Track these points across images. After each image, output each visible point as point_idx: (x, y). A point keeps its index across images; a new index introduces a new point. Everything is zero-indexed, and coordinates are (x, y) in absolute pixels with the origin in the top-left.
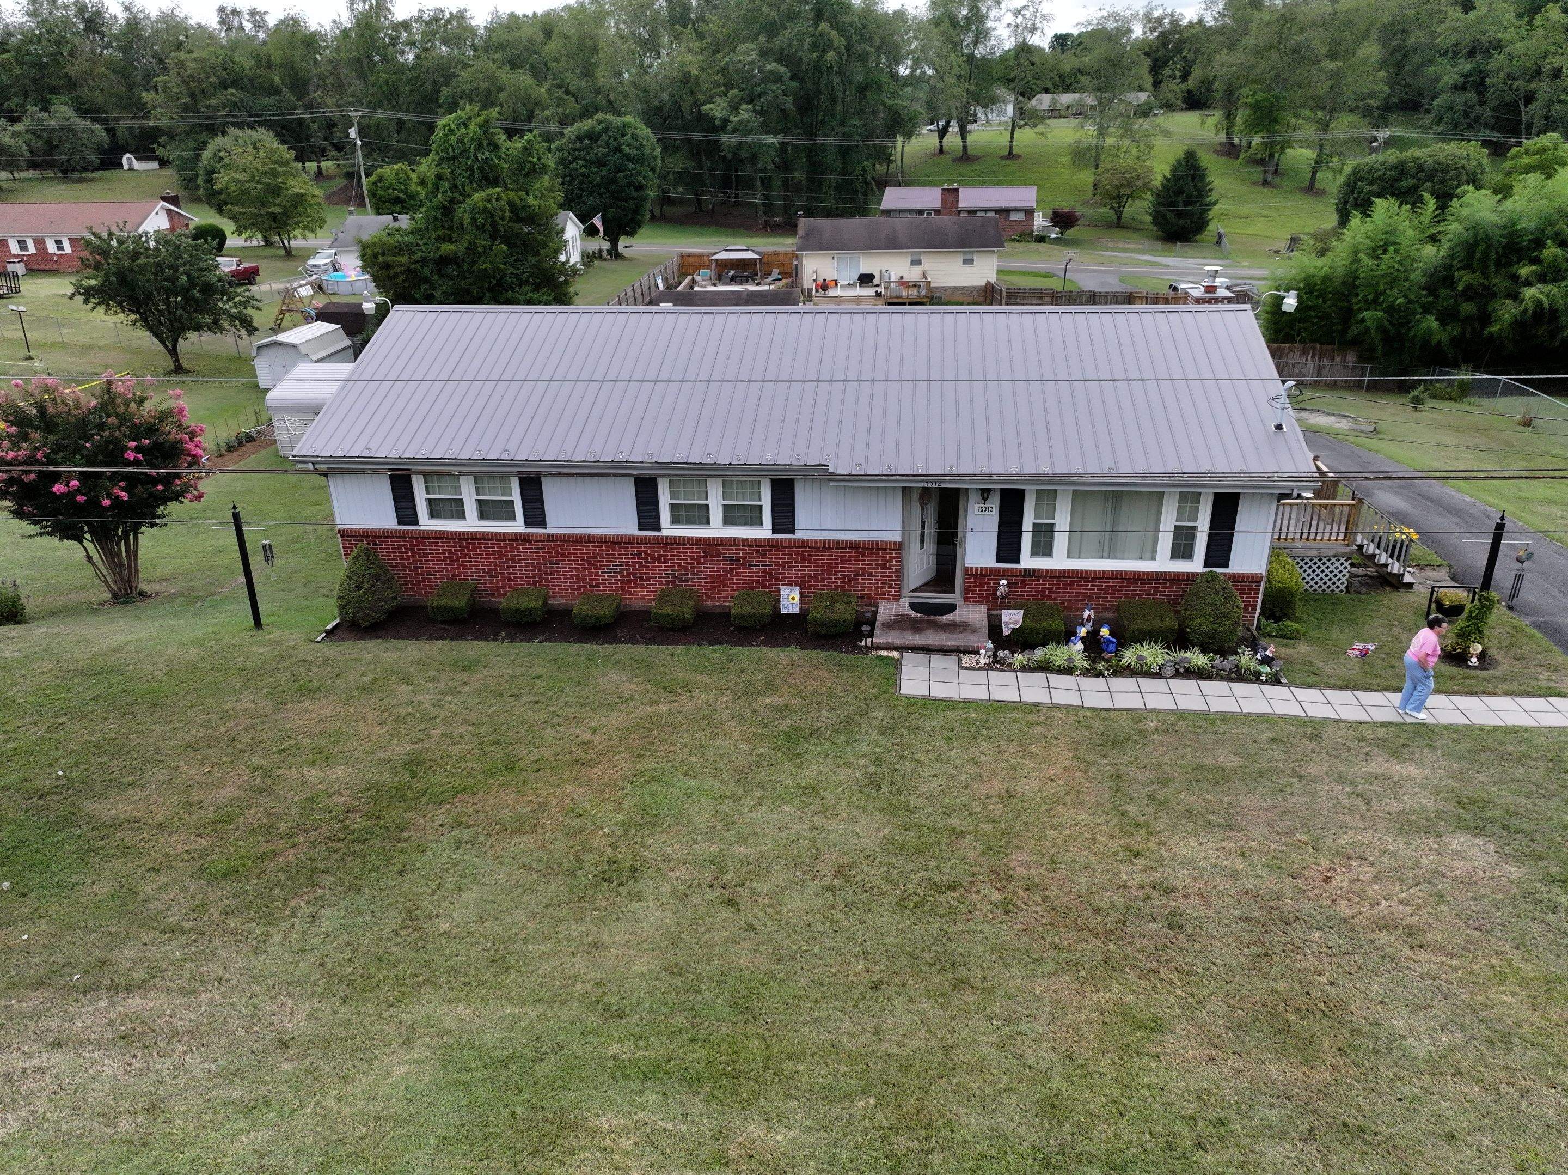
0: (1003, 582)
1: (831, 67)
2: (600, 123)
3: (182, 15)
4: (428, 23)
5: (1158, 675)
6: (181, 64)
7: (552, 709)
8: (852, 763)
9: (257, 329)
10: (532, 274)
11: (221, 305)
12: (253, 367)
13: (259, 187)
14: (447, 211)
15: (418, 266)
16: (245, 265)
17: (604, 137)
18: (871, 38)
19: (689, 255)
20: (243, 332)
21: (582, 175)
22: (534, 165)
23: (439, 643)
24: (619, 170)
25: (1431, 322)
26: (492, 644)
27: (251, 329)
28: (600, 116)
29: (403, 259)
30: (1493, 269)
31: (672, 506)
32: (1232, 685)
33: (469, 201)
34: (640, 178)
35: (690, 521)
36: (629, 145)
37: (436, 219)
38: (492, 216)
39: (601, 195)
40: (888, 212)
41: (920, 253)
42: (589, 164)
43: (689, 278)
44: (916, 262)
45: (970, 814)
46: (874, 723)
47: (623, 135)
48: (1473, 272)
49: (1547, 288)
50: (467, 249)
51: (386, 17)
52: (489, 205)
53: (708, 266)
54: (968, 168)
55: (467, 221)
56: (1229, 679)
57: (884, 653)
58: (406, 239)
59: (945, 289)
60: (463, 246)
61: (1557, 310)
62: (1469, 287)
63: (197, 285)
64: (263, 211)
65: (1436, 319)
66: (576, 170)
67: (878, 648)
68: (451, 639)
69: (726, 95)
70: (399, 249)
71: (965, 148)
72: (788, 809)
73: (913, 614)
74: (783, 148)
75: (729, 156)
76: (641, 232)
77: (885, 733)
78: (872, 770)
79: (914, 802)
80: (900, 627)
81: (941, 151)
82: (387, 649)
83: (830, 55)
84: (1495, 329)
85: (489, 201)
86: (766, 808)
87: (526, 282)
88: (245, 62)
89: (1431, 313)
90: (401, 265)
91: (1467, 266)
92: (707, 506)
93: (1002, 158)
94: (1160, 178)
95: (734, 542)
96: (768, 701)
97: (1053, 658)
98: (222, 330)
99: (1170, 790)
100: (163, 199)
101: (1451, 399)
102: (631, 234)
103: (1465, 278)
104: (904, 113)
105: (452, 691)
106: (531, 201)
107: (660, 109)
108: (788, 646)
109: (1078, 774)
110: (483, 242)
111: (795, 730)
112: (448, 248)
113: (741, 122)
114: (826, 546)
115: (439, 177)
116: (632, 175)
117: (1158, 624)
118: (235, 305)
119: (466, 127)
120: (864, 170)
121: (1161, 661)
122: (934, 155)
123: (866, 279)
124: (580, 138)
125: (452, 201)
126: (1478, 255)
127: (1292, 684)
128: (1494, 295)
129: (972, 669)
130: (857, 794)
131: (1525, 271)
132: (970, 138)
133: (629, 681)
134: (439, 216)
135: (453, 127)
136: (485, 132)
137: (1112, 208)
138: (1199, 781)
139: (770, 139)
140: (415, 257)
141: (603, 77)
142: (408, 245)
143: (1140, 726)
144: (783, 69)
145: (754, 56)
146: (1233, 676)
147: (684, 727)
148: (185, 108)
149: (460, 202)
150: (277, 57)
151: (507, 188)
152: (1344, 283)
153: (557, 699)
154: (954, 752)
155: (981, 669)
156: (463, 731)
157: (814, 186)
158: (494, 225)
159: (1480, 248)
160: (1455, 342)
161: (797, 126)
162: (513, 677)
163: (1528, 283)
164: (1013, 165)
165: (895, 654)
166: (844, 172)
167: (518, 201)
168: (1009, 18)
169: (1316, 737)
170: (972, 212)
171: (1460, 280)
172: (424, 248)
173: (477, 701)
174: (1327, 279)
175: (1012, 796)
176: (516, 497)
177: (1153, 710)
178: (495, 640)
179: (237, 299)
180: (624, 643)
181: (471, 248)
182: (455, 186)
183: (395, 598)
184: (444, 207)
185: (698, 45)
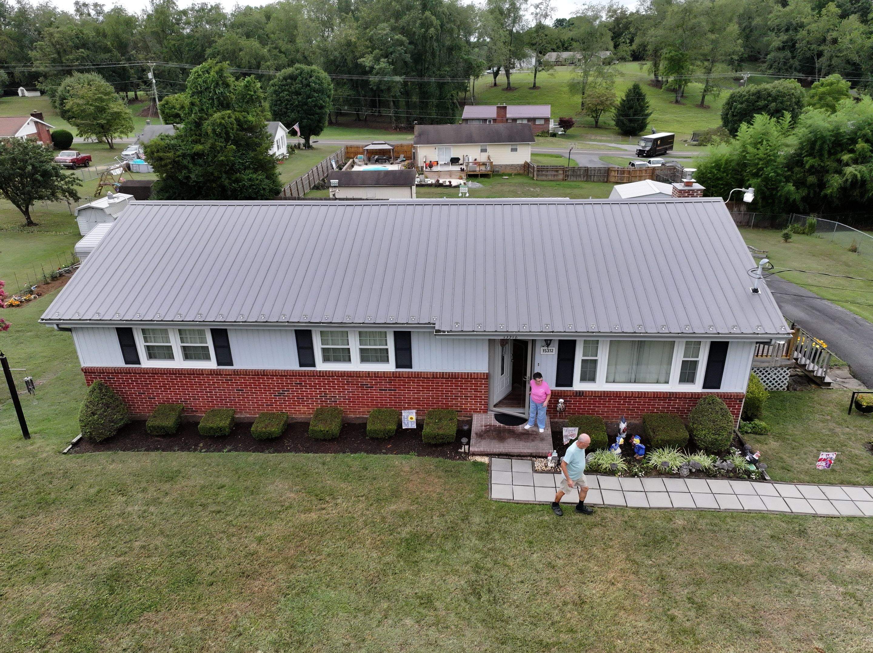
0: (561, 400)
1: (432, 37)
2: (297, 69)
3: (52, 6)
4: (197, 11)
5: (678, 476)
6: (51, 35)
7: (229, 518)
8: (457, 571)
9: (80, 198)
10: (252, 163)
11: (56, 183)
12: (76, 223)
13: (92, 108)
14: (198, 124)
15: (180, 158)
16: (83, 155)
17: (300, 78)
18: (454, 21)
19: (351, 147)
20: (71, 200)
21: (287, 100)
22: (252, 96)
23: (154, 455)
24: (309, 97)
25: (791, 187)
26: (192, 454)
27: (77, 199)
28: (297, 65)
29: (171, 155)
30: (826, 156)
31: (324, 350)
32: (732, 482)
33: (211, 119)
34: (321, 102)
35: (337, 360)
36: (315, 83)
37: (191, 130)
38: (226, 128)
39: (298, 112)
40: (466, 120)
41: (486, 145)
42: (291, 93)
43: (351, 160)
44: (484, 150)
45: (553, 624)
46: (474, 528)
47: (311, 77)
48: (815, 158)
49: (860, 167)
50: (210, 148)
51: (173, 8)
52: (223, 121)
53: (362, 153)
54: (509, 94)
55: (210, 129)
56: (730, 478)
57: (479, 459)
58: (172, 142)
59: (501, 166)
60: (208, 146)
61: (865, 181)
62: (812, 167)
63: (39, 171)
64: (95, 122)
65: (793, 185)
66: (284, 97)
67: (474, 454)
68: (163, 450)
69: (372, 53)
70: (168, 148)
71: (509, 83)
72: (409, 622)
73: (498, 424)
74: (405, 84)
75: (375, 88)
76: (322, 133)
77: (482, 538)
78: (473, 577)
79: (509, 612)
80: (489, 436)
81: (495, 84)
82: (113, 461)
83: (432, 29)
84: (829, 191)
85: (223, 118)
86: (390, 622)
87: (248, 168)
88: (90, 33)
89: (789, 182)
90: (170, 159)
91: (811, 154)
92: (349, 349)
93: (530, 88)
94: (619, 99)
95: (368, 375)
96: (393, 507)
97: (600, 462)
98: (57, 199)
99: (704, 591)
100: (32, 115)
101: (804, 233)
102: (317, 134)
103: (810, 161)
104: (474, 63)
105: (155, 501)
106: (250, 118)
107: (334, 61)
108: (408, 453)
109: (632, 577)
110: (220, 144)
111: (415, 536)
112: (199, 147)
113: (380, 69)
114: (435, 377)
115: (192, 104)
116: (316, 100)
117: (674, 435)
118: (66, 183)
119: (209, 73)
120: (452, 96)
121: (679, 464)
122: (492, 87)
123: (455, 161)
124: (285, 79)
125: (201, 118)
126: (817, 147)
127: (775, 480)
128: (827, 172)
129: (543, 472)
130: (463, 604)
131: (846, 157)
132: (512, 77)
133: (291, 490)
134: (193, 128)
135: (200, 73)
136: (221, 77)
137: (593, 117)
138: (725, 581)
139: (398, 78)
140: (179, 153)
141: (300, 42)
142: (174, 146)
143: (671, 526)
144: (404, 38)
145: (388, 30)
146: (731, 474)
147: (328, 536)
148: (54, 61)
149: (206, 119)
150: (109, 31)
151: (235, 111)
152: (738, 164)
153: (235, 508)
154: (535, 555)
155: (548, 472)
156: (158, 543)
157: (424, 105)
158: (227, 133)
159: (819, 143)
160: (804, 199)
161: (413, 71)
162: (203, 487)
163: (847, 165)
164: (536, 92)
165: (485, 460)
166: (441, 97)
167: (241, 118)
168: (532, 10)
169: (802, 533)
170: (515, 120)
171: (807, 162)
172: (183, 147)
173: (173, 511)
174: (728, 162)
175: (584, 602)
176: (210, 344)
177: (679, 509)
178: (195, 450)
179: (67, 180)
180: (289, 451)
181: (213, 147)
182: (203, 110)
183: (122, 419)
184: (196, 122)
185: (355, 24)
